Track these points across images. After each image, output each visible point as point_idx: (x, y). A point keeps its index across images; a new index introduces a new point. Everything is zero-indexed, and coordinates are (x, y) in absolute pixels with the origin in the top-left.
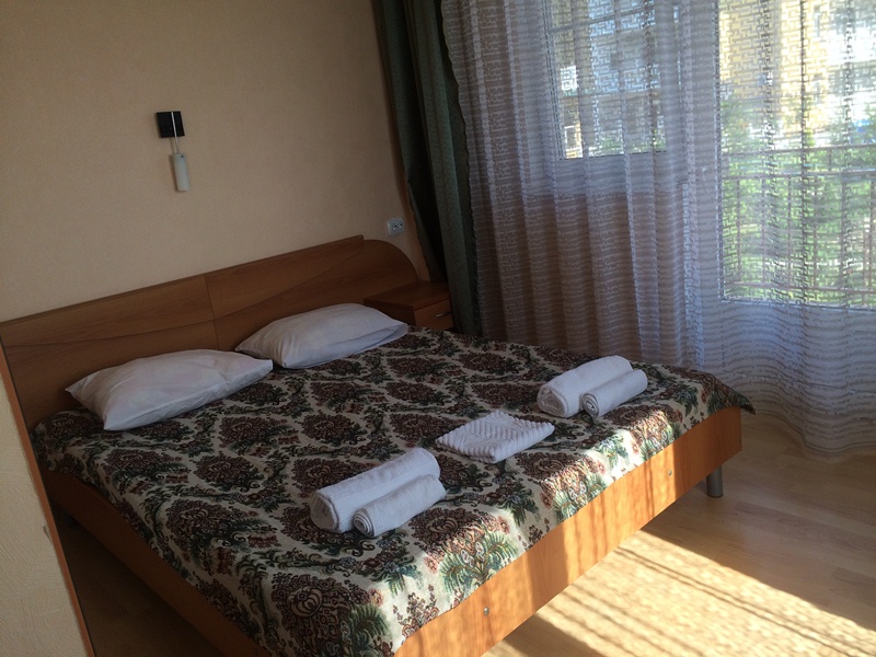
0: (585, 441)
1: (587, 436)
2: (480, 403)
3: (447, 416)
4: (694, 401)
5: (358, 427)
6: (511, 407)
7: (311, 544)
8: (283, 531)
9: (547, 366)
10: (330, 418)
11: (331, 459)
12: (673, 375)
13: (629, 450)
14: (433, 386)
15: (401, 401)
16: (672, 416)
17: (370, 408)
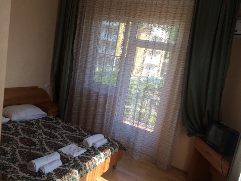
0: (93, 155)
1: (94, 153)
2: (68, 140)
3: (60, 143)
4: (116, 148)
5: (36, 142)
6: (75, 143)
7: (28, 174)
8: (19, 170)
9: (84, 133)
10: (27, 139)
11: (29, 151)
12: (112, 140)
13: (102, 158)
14: (55, 133)
15: (47, 137)
16: (112, 151)
17: (39, 137)
